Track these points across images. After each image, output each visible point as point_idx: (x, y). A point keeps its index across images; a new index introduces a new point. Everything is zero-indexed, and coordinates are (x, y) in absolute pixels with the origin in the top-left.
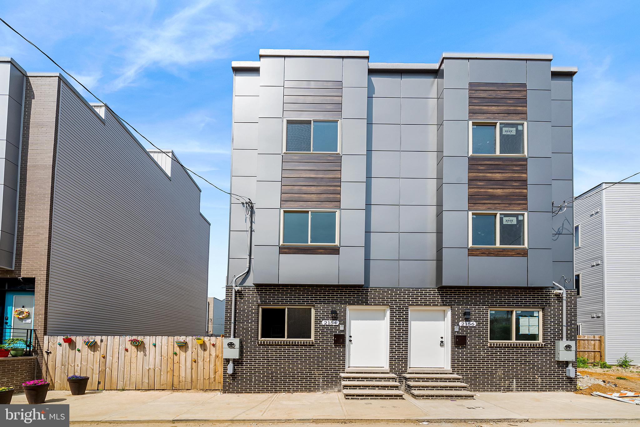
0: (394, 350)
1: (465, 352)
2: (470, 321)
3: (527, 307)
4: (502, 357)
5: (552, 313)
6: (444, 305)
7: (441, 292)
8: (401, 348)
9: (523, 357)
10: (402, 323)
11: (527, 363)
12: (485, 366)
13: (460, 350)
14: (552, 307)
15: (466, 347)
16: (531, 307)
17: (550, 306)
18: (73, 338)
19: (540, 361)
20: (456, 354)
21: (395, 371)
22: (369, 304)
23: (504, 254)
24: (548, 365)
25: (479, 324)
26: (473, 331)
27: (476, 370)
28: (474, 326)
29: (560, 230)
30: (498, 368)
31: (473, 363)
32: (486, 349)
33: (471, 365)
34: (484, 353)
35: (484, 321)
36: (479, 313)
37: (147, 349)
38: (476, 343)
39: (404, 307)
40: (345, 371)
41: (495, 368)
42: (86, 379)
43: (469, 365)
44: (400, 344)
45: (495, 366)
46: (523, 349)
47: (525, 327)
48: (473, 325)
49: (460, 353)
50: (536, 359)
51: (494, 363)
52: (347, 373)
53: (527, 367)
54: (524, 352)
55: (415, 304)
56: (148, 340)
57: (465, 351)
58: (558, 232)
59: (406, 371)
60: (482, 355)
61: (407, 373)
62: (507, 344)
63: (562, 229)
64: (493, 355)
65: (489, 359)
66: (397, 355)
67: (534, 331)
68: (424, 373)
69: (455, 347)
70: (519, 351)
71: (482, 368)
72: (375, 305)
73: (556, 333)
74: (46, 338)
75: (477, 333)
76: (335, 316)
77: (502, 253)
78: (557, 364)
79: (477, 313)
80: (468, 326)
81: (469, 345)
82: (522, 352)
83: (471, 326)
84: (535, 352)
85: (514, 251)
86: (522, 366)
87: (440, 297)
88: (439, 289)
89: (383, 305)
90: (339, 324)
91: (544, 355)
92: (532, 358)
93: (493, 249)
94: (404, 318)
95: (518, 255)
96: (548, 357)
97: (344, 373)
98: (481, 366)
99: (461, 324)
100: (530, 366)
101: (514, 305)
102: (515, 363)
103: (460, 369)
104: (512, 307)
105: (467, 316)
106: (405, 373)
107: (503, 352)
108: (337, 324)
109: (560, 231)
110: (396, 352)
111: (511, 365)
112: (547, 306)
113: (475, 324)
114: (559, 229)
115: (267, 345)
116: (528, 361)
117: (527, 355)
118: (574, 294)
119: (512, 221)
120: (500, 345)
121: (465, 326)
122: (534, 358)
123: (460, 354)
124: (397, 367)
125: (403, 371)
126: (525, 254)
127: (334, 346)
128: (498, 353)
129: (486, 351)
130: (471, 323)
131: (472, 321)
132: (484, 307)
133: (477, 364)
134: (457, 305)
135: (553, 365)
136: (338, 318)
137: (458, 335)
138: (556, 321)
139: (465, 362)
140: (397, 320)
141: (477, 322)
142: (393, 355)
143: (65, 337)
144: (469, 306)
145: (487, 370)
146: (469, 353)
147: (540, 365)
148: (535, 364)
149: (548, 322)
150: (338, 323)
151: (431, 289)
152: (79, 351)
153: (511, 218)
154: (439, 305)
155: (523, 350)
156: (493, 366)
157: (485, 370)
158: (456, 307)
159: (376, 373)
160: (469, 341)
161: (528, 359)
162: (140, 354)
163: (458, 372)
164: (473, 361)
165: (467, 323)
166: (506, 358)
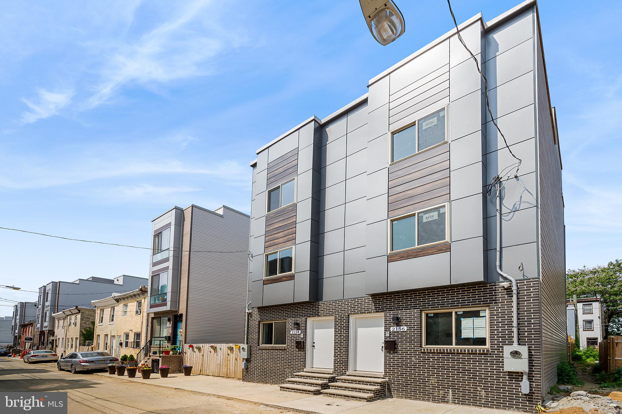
0: (337, 354)
1: (396, 358)
2: (401, 326)
3: (466, 306)
4: (435, 364)
5: (500, 311)
6: (377, 312)
7: (374, 299)
8: (342, 353)
9: (461, 364)
10: (342, 331)
11: (467, 372)
12: (417, 372)
13: (392, 355)
14: (500, 304)
15: (397, 352)
16: (471, 306)
17: (496, 303)
18: (193, 345)
19: (483, 370)
20: (388, 359)
21: (337, 373)
22: (319, 316)
23: (424, 253)
24: (495, 376)
25: (410, 329)
26: (404, 336)
27: (408, 376)
28: (405, 330)
29: (516, 206)
30: (431, 375)
31: (404, 369)
32: (417, 355)
33: (402, 371)
34: (416, 359)
35: (415, 325)
36: (410, 317)
37: (218, 352)
38: (407, 348)
39: (345, 316)
40: (304, 371)
41: (427, 375)
42: (192, 367)
43: (400, 371)
44: (341, 349)
45: (428, 373)
46: (461, 355)
47: (469, 330)
48: (403, 329)
49: (392, 358)
50: (478, 368)
51: (426, 370)
52: (305, 372)
53: (466, 377)
54: (462, 358)
55: (353, 313)
56: (218, 346)
57: (396, 356)
58: (513, 209)
59: (346, 373)
60: (413, 361)
61: (346, 375)
62: (439, 350)
63: (520, 204)
64: (425, 362)
65: (421, 366)
66: (339, 358)
67: (479, 334)
68: (360, 376)
69: (387, 352)
70: (456, 357)
71: (413, 374)
72: (324, 316)
73: (507, 336)
74: (185, 344)
75: (408, 338)
76: (297, 325)
77: (421, 253)
78: (508, 375)
79: (408, 317)
80: (398, 331)
81: (400, 350)
82: (460, 358)
83: (402, 330)
84: (476, 359)
85: (434, 248)
86: (460, 375)
87: (373, 305)
88: (373, 297)
89: (329, 315)
90: (301, 333)
91: (489, 363)
92: (473, 366)
93: (412, 250)
94: (344, 326)
95: (440, 252)
96: (495, 366)
97: (304, 372)
98: (413, 373)
99: (392, 329)
100: (470, 375)
101: (450, 305)
102: (450, 371)
103: (391, 375)
104: (447, 308)
105: (398, 321)
106: (345, 375)
107: (436, 358)
108: (299, 333)
109: (516, 208)
110: (338, 356)
111: (445, 373)
112: (492, 303)
113: (406, 328)
114: (515, 204)
115: (262, 349)
116: (467, 369)
117: (466, 362)
118: (533, 284)
119: (433, 216)
120: (431, 351)
121: (395, 331)
122: (475, 366)
123: (392, 360)
124: (339, 369)
125: (344, 373)
126: (447, 249)
127: (298, 350)
128: (431, 359)
129: (417, 357)
130: (402, 327)
131: (403, 326)
132: (416, 310)
133: (408, 370)
134: (388, 311)
135: (501, 376)
136: (300, 328)
137: (390, 340)
138: (506, 321)
139: (396, 368)
140: (339, 328)
141: (408, 327)
142: (336, 358)
143: (189, 345)
144: (400, 311)
145: (419, 377)
146: (400, 359)
147: (483, 375)
148: (476, 373)
149: (494, 322)
150: (300, 331)
151: (366, 298)
152: (195, 352)
153: (432, 214)
154: (372, 312)
155: (461, 357)
156: (425, 373)
157: (417, 377)
158: (388, 313)
159: (324, 373)
160: (400, 346)
161: (467, 367)
162: (216, 354)
163: (389, 377)
164: (404, 366)
165: (398, 327)
166: (439, 364)
